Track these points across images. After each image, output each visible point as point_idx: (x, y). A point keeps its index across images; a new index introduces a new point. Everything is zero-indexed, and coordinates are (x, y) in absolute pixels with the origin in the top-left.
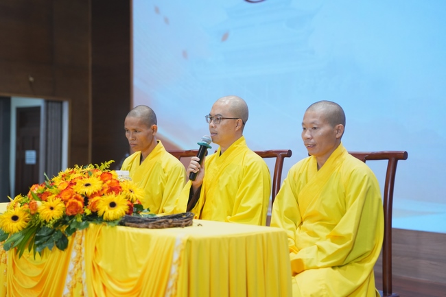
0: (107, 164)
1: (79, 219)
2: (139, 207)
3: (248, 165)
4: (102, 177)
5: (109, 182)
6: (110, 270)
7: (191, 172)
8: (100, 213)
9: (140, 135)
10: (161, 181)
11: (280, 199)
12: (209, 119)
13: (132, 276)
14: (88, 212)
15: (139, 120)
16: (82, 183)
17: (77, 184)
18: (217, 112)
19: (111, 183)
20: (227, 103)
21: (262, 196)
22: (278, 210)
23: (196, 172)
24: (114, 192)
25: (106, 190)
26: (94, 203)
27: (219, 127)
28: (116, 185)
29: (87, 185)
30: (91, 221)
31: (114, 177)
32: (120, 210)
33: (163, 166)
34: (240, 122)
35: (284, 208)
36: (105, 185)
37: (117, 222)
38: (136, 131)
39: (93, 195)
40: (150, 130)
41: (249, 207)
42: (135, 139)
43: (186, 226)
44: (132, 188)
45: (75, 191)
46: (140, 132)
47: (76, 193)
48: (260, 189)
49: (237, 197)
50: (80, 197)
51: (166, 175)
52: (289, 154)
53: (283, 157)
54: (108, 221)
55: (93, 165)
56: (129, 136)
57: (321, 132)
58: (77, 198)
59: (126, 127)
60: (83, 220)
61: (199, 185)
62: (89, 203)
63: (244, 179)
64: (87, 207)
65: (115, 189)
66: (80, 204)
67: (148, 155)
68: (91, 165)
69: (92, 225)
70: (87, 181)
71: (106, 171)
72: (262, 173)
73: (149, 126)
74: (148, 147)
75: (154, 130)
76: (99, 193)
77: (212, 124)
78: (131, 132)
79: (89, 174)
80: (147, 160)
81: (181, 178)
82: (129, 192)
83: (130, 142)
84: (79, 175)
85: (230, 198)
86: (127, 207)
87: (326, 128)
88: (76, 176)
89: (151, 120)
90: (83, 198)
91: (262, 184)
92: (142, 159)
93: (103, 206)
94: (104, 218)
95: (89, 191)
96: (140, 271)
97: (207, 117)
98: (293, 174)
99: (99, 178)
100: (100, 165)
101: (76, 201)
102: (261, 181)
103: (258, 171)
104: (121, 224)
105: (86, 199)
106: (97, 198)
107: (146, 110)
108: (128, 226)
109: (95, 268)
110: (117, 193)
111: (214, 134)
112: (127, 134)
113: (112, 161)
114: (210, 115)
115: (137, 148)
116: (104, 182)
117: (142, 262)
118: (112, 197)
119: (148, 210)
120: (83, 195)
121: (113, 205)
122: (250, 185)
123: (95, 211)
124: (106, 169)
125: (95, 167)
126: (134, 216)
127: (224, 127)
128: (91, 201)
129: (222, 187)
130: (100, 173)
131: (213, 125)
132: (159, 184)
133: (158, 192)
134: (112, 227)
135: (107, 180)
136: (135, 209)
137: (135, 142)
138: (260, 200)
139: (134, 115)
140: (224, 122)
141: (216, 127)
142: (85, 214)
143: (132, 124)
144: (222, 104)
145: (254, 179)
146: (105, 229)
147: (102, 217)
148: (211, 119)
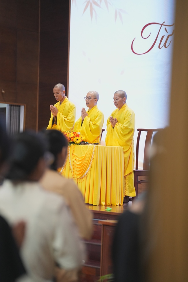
5: (76, 134)
6: (77, 155)
8: (74, 142)
13: (83, 156)
14: (71, 141)
18: (89, 96)
27: (89, 101)
29: (70, 135)
32: (79, 141)
36: (75, 135)
39: (72, 137)
40: (62, 93)
45: (67, 136)
46: (59, 93)
57: (119, 100)
59: (54, 92)
60: (70, 144)
65: (78, 136)
66: (69, 139)
69: (72, 145)
74: (62, 99)
78: (56, 94)
79: (70, 132)
83: (56, 97)
86: (81, 140)
87: (120, 99)
92: (60, 104)
93: (75, 140)
95: (71, 136)
96: (85, 154)
97: (85, 97)
104: (79, 144)
106: (73, 138)
109: (73, 155)
112: (54, 94)
116: (74, 134)
117: (86, 152)
118: (77, 138)
120: (69, 137)
121: (77, 140)
126: (83, 143)
127: (91, 101)
128: (71, 139)
130: (73, 132)
137: (57, 97)
146: (76, 146)
147: (75, 143)
148: (87, 98)
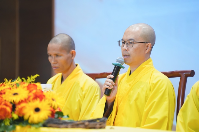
0: (33, 78)
1: (7, 123)
2: (60, 114)
3: (155, 82)
4: (28, 88)
5: (34, 91)
7: (106, 89)
8: (26, 117)
9: (61, 59)
10: (79, 98)
11: (184, 111)
12: (121, 44)
14: (15, 116)
15: (60, 46)
16: (10, 93)
17: (7, 93)
18: (130, 37)
19: (36, 92)
20: (137, 29)
21: (168, 109)
22: (182, 121)
23: (110, 89)
24: (38, 99)
25: (32, 98)
26: (21, 109)
27: (131, 49)
28: (40, 94)
29: (15, 94)
30: (18, 124)
31: (38, 88)
32: (44, 114)
33: (81, 85)
34: (149, 46)
35: (188, 120)
36: (31, 94)
37: (41, 125)
38: (57, 55)
39: (20, 103)
40: (69, 55)
41: (156, 119)
42: (56, 62)
43: (101, 128)
44: (54, 97)
45: (4, 99)
46: (61, 56)
47: (5, 100)
48: (165, 104)
49: (145, 110)
50: (9, 104)
51: (84, 93)
52: (192, 74)
53: (186, 76)
54: (33, 124)
55: (21, 78)
56: (51, 60)
58: (6, 105)
60: (11, 124)
61: (113, 101)
62: (17, 109)
63: (151, 95)
64: (15, 113)
65: (40, 96)
66: (9, 109)
67: (68, 76)
68: (19, 78)
69: (18, 128)
70: (15, 91)
71: (32, 83)
72: (167, 90)
73: (69, 51)
74: (68, 69)
75: (73, 54)
76: (26, 101)
77: (125, 47)
78: (53, 56)
79: (17, 85)
80: (67, 81)
81: (96, 96)
82: (51, 100)
83: (52, 65)
84: (8, 87)
85: (139, 111)
86: (50, 112)
88: (5, 87)
89: (70, 47)
90: (11, 105)
91: (167, 99)
92: (62, 80)
93: (28, 111)
94: (30, 121)
95: (17, 99)
97: (119, 42)
98: (196, 90)
99: (26, 88)
100: (26, 79)
101: (4, 107)
102: (167, 96)
103: (164, 88)
104: (44, 126)
105: (14, 106)
106: (23, 105)
107: (66, 38)
108: (51, 127)
110: (41, 100)
111: (126, 56)
112: (50, 58)
113: (37, 75)
114: (122, 40)
115: (59, 70)
116: (30, 92)
118: (37, 103)
119: (68, 116)
120: (11, 103)
121: (37, 110)
122: (156, 99)
123: (21, 115)
124: (32, 82)
125: (23, 80)
127: (136, 50)
128: (18, 107)
129: (132, 102)
130: (26, 84)
131: (126, 49)
132: (77, 100)
133: (76, 108)
134: (36, 128)
135: (32, 90)
136: (56, 116)
137: (57, 65)
138: (166, 114)
139: (56, 41)
140: (136, 45)
141: (128, 50)
142: (13, 118)
143: (54, 50)
144: (133, 30)
145: (160, 95)
147: (27, 121)
148: (124, 43)
